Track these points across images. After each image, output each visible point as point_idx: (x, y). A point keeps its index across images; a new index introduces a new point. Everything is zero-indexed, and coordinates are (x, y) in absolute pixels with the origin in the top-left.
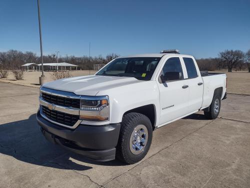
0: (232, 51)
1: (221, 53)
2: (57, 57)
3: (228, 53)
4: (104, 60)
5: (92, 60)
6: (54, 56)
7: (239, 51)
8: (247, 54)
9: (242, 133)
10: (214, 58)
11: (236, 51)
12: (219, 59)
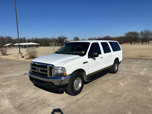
0: (132, 32)
1: (126, 34)
2: (26, 39)
3: (130, 33)
4: (56, 40)
5: (49, 40)
6: (24, 38)
7: (136, 32)
8: (140, 34)
9: (131, 80)
10: (122, 36)
11: (134, 32)
12: (125, 37)
